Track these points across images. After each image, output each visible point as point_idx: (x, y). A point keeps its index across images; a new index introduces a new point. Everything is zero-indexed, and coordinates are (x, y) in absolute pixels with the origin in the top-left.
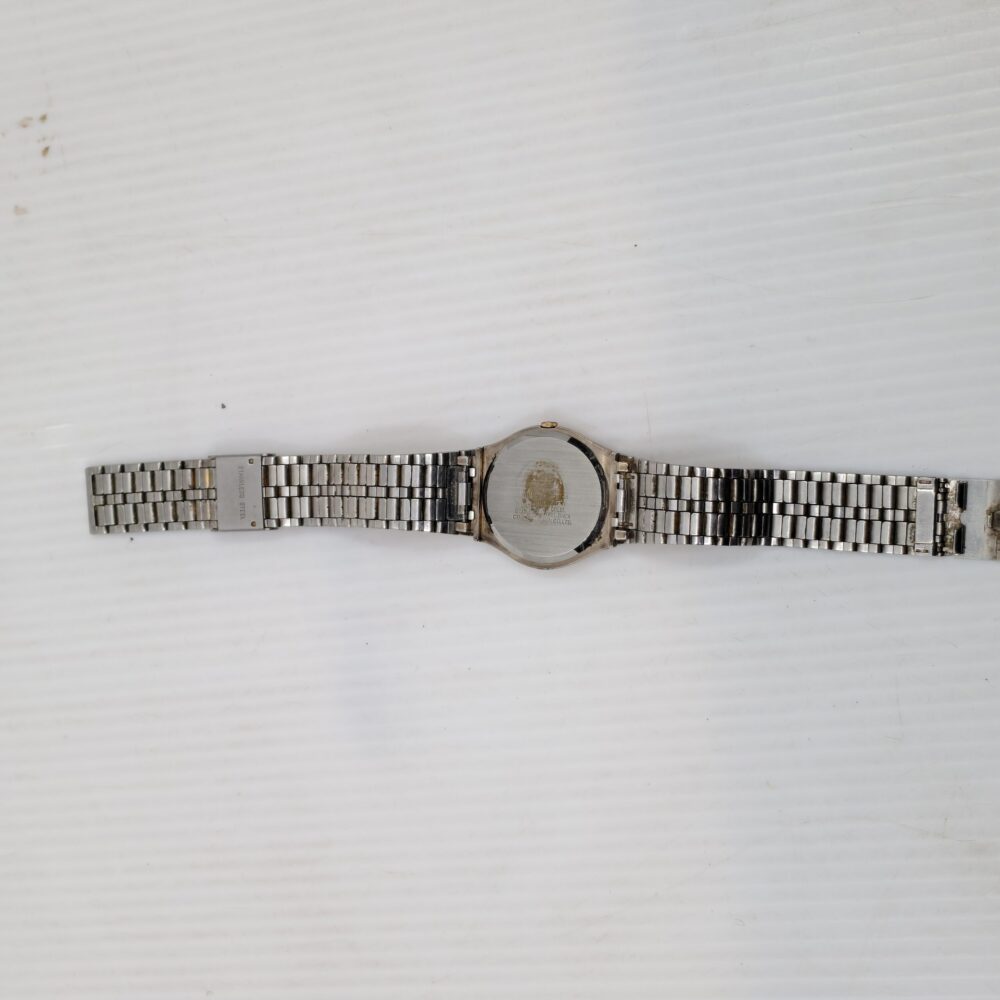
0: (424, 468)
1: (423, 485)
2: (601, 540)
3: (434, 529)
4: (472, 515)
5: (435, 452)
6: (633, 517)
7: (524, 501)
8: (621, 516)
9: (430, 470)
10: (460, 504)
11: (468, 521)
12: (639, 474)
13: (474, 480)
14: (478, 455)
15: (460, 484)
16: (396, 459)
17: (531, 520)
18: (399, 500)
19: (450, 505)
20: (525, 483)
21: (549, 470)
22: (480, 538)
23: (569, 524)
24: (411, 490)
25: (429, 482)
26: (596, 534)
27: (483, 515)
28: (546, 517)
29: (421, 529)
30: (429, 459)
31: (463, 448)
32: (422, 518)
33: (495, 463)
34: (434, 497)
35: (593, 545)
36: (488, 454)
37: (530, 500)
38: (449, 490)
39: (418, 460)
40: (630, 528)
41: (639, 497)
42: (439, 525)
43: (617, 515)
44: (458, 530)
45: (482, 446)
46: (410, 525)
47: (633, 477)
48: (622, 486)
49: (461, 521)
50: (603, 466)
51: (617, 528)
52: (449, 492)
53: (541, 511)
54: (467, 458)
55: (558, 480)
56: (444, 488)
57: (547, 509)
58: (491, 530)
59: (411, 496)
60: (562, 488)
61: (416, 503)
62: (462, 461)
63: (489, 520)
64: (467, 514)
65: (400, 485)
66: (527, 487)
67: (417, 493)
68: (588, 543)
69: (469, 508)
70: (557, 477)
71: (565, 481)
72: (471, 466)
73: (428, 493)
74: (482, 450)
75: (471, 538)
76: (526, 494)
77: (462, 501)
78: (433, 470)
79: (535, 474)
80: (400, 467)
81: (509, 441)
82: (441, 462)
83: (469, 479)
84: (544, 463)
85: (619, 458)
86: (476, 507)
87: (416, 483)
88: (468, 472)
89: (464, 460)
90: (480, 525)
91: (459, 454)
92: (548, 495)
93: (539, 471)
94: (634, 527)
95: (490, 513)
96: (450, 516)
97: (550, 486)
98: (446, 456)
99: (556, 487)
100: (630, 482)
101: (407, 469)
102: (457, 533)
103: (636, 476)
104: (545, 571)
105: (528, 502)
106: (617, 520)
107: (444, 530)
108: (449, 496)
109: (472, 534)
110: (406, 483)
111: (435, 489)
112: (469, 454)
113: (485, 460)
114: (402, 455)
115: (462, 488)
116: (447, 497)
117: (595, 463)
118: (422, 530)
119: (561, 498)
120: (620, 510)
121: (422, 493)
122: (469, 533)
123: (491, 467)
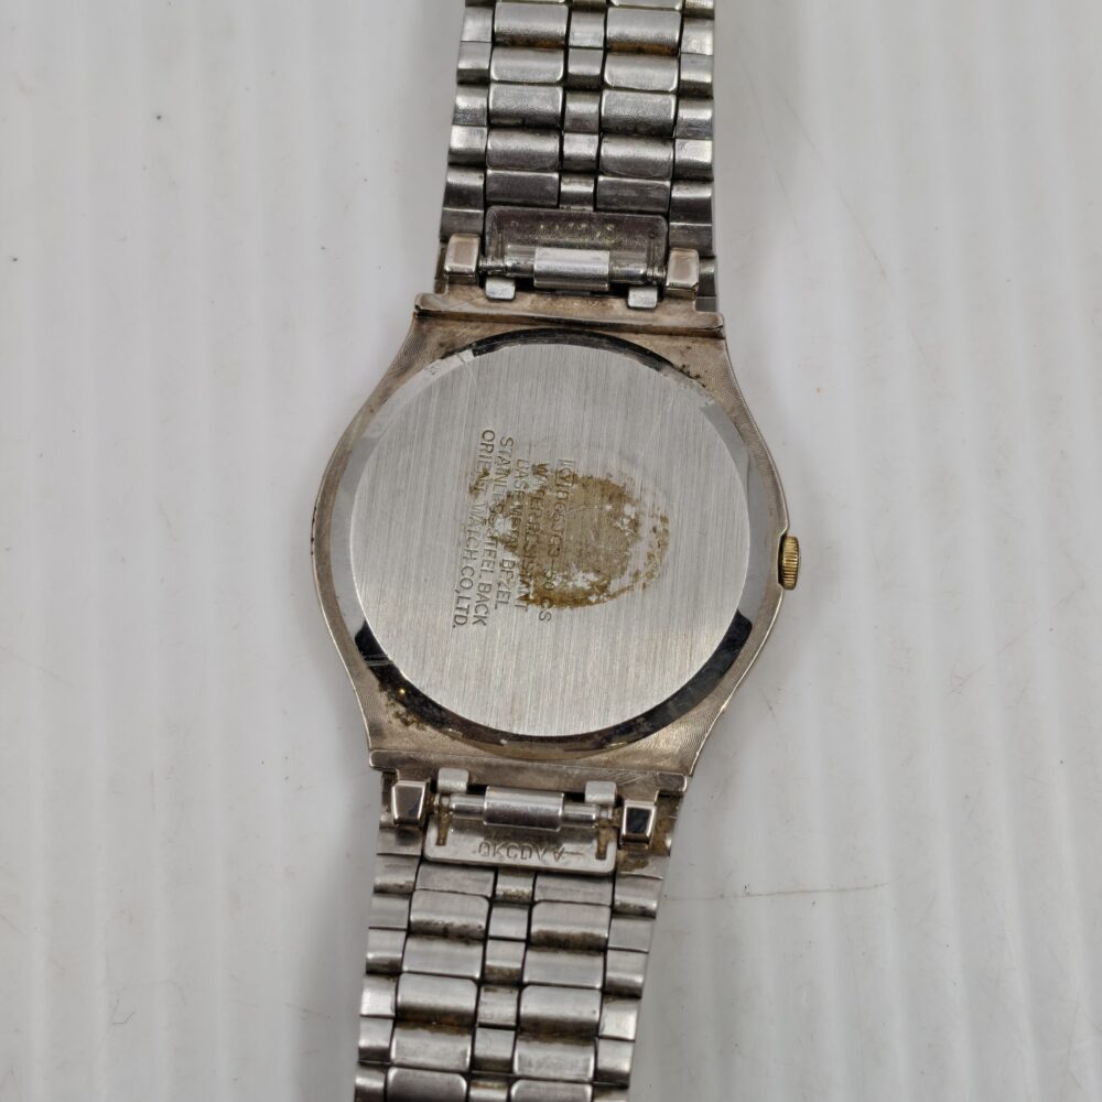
0: (664, 133)
1: (606, 129)
2: (396, 723)
3: (460, 161)
4: (505, 289)
5: (717, 174)
6: (467, 847)
7: (539, 470)
8: (473, 802)
9: (657, 153)
10: (539, 251)
11: (481, 277)
12: (612, 877)
13: (617, 304)
14: (698, 319)
15: (604, 255)
16: (699, 41)
17: (474, 490)
18: (561, 45)
19: (539, 218)
20: (598, 474)
21: (638, 558)
22: (423, 315)
23: (459, 621)
24: (595, 86)
25: (615, 150)
26: (421, 708)
27: (500, 329)
28: (481, 543)
29: (460, 118)
30: (696, 152)
31: (723, 270)
32: (495, 121)
33: (667, 378)
34: (566, 166)
35: (383, 698)
36: (700, 353)
37: (542, 490)
38: (589, 219)
39: (692, 113)
40: (432, 834)
41: (535, 873)
42: (473, 180)
43: (476, 789)
44: (454, 240)
45: (728, 332)
46: (476, 80)
47: (601, 855)
48: (576, 811)
49: (483, 252)
50: (643, 744)
51: (433, 788)
52: (579, 219)
53: (504, 526)
54: (692, 281)
55: (603, 589)
56: (593, 199)
57: (510, 545)
58: (449, 351)
59: (572, 85)
60: (577, 600)
61: (547, 102)
62: (683, 270)
63: (486, 346)
64: (501, 274)
65: (610, 48)
66: (586, 483)
67: (581, 107)
68: (388, 676)
69: (525, 282)
70: (614, 586)
71: (598, 611)
72: (664, 294)
73: (580, 146)
74: (714, 335)
75: (428, 284)
76: (565, 478)
77: (548, 260)
78: (655, 164)
79: (629, 510)
80: (671, 52)
81: (738, 422)
82: (681, 193)
83: (619, 287)
84: (662, 545)
85: (670, 798)
86: (529, 305)
87: (616, 105)
88: (645, 282)
89: (684, 271)
90: (467, 318)
91: (706, 256)
92: (556, 552)
93: (635, 524)
94: (434, 851)
95: (506, 350)
96: (501, 221)
97: (584, 559)
98: (701, 211)
99: (582, 580)
100: (587, 838)
101: (664, 76)
102: (445, 240)
103: (606, 866)
104: (307, 530)
105: (534, 484)
106: (462, 785)
107: (454, 196)
108: (570, 218)
109: (439, 289)
110: (619, 71)
111: (591, 168)
112: (707, 287)
113: (681, 343)
114: (710, 62)
115: (594, 262)
116: (564, 209)
117: (656, 718)
118: (455, 122)
119: (545, 598)
120: (495, 800)
121: (580, 126)
122: (447, 280)
123: (656, 360)
